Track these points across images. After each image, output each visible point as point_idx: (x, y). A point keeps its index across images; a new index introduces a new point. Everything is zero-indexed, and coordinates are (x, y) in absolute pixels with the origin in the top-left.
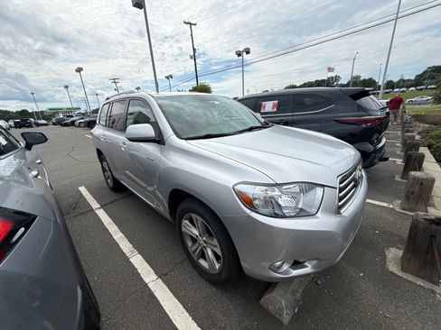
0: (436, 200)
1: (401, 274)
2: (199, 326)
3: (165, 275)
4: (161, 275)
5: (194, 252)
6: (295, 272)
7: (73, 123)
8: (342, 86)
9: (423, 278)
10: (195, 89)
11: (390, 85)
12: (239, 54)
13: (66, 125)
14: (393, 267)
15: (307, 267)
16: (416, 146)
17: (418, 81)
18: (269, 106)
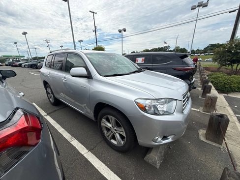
0: (217, 107)
1: (206, 141)
2: (115, 173)
3: (93, 149)
4: (90, 150)
5: (108, 136)
6: (164, 142)
7: (20, 65)
8: (171, 51)
9: (215, 142)
10: (95, 49)
11: (193, 52)
12: (120, 31)
13: (16, 66)
14: (202, 138)
15: (169, 139)
16: (207, 82)
17: (205, 51)
18: (140, 60)
